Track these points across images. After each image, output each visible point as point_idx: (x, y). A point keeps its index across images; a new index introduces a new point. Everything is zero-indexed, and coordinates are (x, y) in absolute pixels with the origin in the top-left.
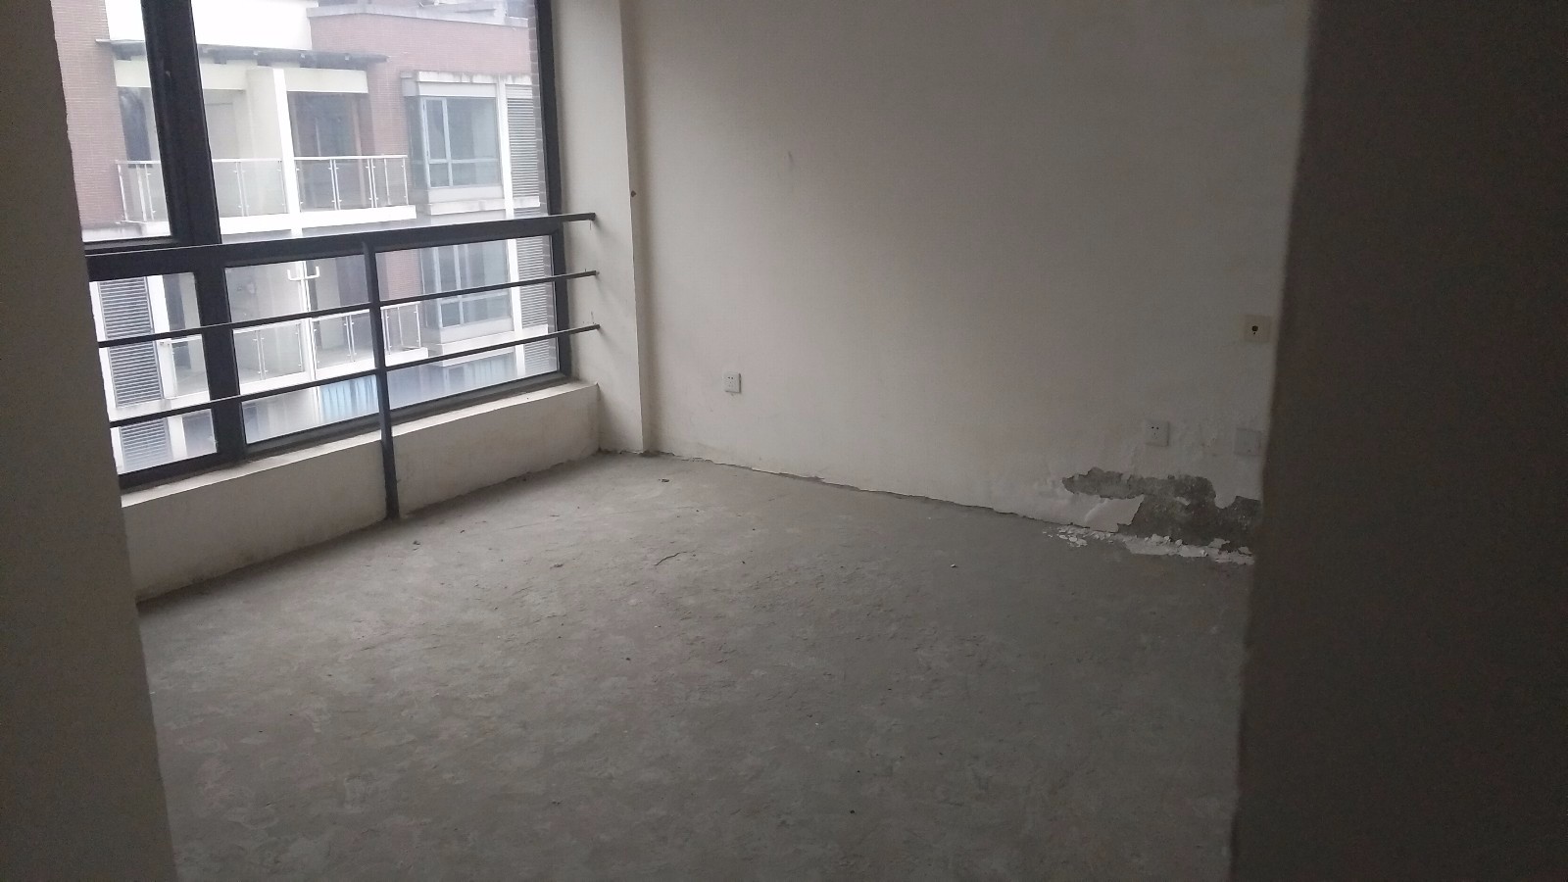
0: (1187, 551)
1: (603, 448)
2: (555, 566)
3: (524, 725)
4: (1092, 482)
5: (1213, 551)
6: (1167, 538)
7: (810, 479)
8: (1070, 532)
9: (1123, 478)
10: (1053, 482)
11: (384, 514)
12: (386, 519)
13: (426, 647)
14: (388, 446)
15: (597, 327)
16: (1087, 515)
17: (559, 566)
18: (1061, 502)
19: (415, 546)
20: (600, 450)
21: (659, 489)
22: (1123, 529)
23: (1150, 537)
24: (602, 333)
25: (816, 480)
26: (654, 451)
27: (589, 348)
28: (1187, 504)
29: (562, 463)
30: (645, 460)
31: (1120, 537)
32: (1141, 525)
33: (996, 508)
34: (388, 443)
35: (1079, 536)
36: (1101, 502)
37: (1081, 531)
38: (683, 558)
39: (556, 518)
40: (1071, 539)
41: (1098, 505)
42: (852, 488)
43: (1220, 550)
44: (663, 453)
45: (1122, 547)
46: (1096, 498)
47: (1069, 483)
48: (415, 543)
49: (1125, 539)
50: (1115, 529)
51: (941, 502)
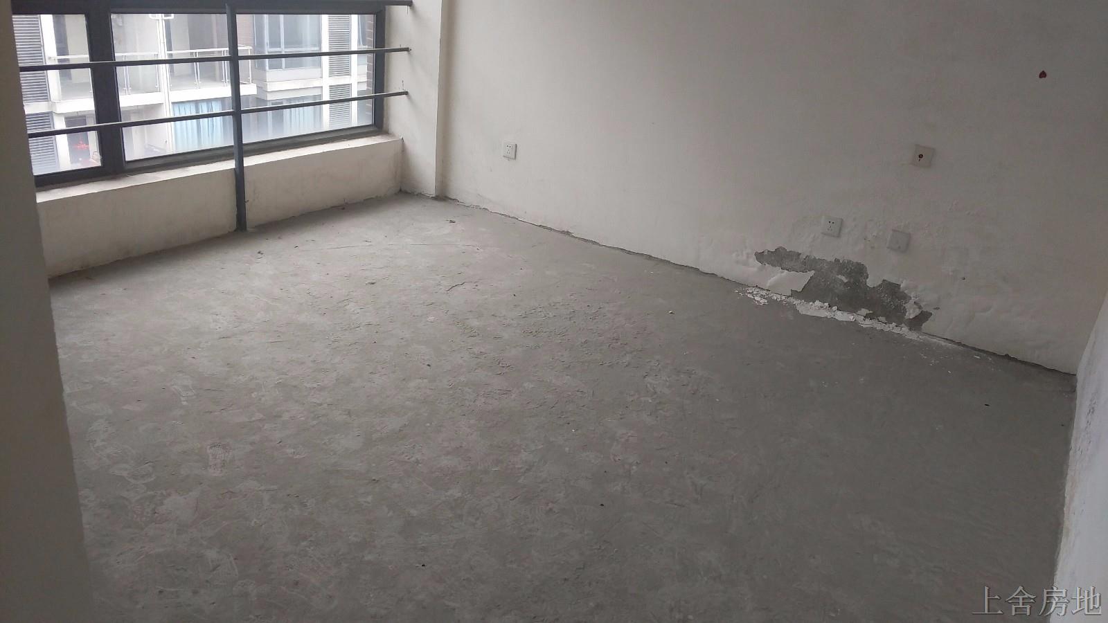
0: (842, 316)
1: (403, 190)
2: (369, 283)
3: (349, 413)
4: (778, 258)
5: (859, 317)
6: (826, 304)
7: (563, 232)
8: (755, 293)
9: (801, 257)
10: (748, 254)
11: (234, 227)
12: (235, 231)
13: (270, 341)
14: (239, 174)
15: (406, 93)
16: (769, 281)
17: (373, 284)
18: (751, 270)
19: (260, 255)
20: (401, 190)
21: (448, 228)
22: (794, 294)
23: (814, 302)
24: (409, 98)
25: (568, 233)
26: (443, 196)
27: (398, 109)
28: (846, 281)
29: (372, 198)
30: (437, 204)
31: (792, 299)
32: (807, 293)
33: (702, 269)
34: (239, 172)
35: (762, 296)
36: (782, 272)
37: (764, 293)
38: (468, 286)
39: (368, 244)
40: (757, 298)
41: (779, 275)
42: (594, 243)
43: (865, 317)
44: (451, 199)
45: (793, 307)
46: (778, 269)
47: (760, 256)
48: (259, 253)
49: (796, 302)
50: (789, 293)
51: (662, 261)
